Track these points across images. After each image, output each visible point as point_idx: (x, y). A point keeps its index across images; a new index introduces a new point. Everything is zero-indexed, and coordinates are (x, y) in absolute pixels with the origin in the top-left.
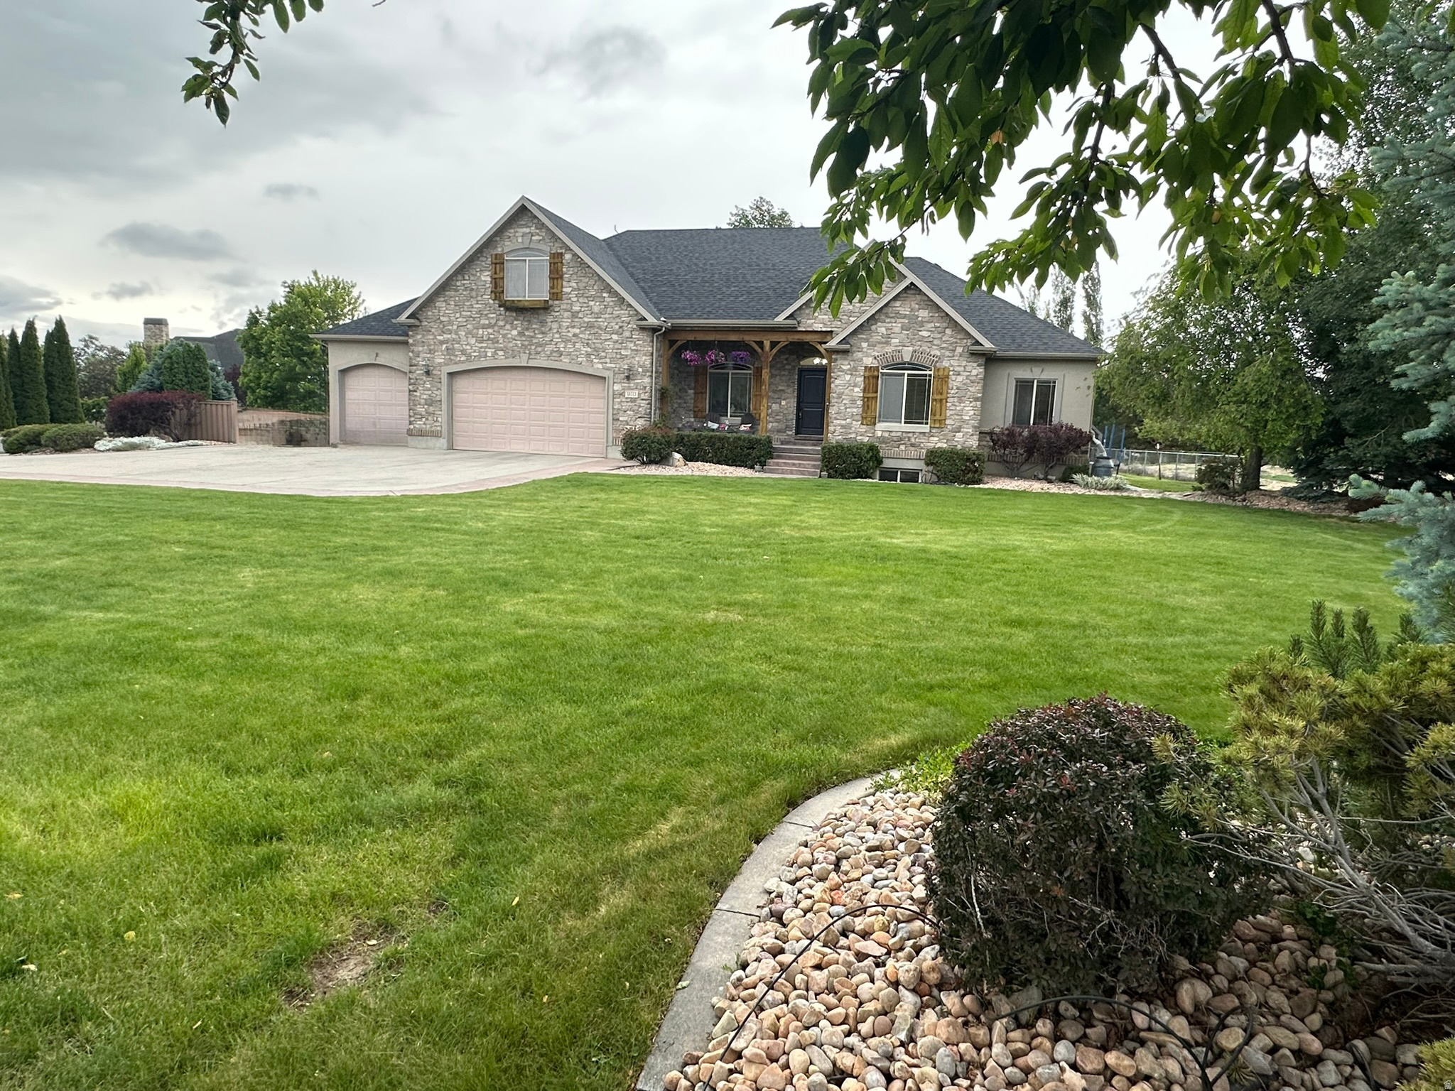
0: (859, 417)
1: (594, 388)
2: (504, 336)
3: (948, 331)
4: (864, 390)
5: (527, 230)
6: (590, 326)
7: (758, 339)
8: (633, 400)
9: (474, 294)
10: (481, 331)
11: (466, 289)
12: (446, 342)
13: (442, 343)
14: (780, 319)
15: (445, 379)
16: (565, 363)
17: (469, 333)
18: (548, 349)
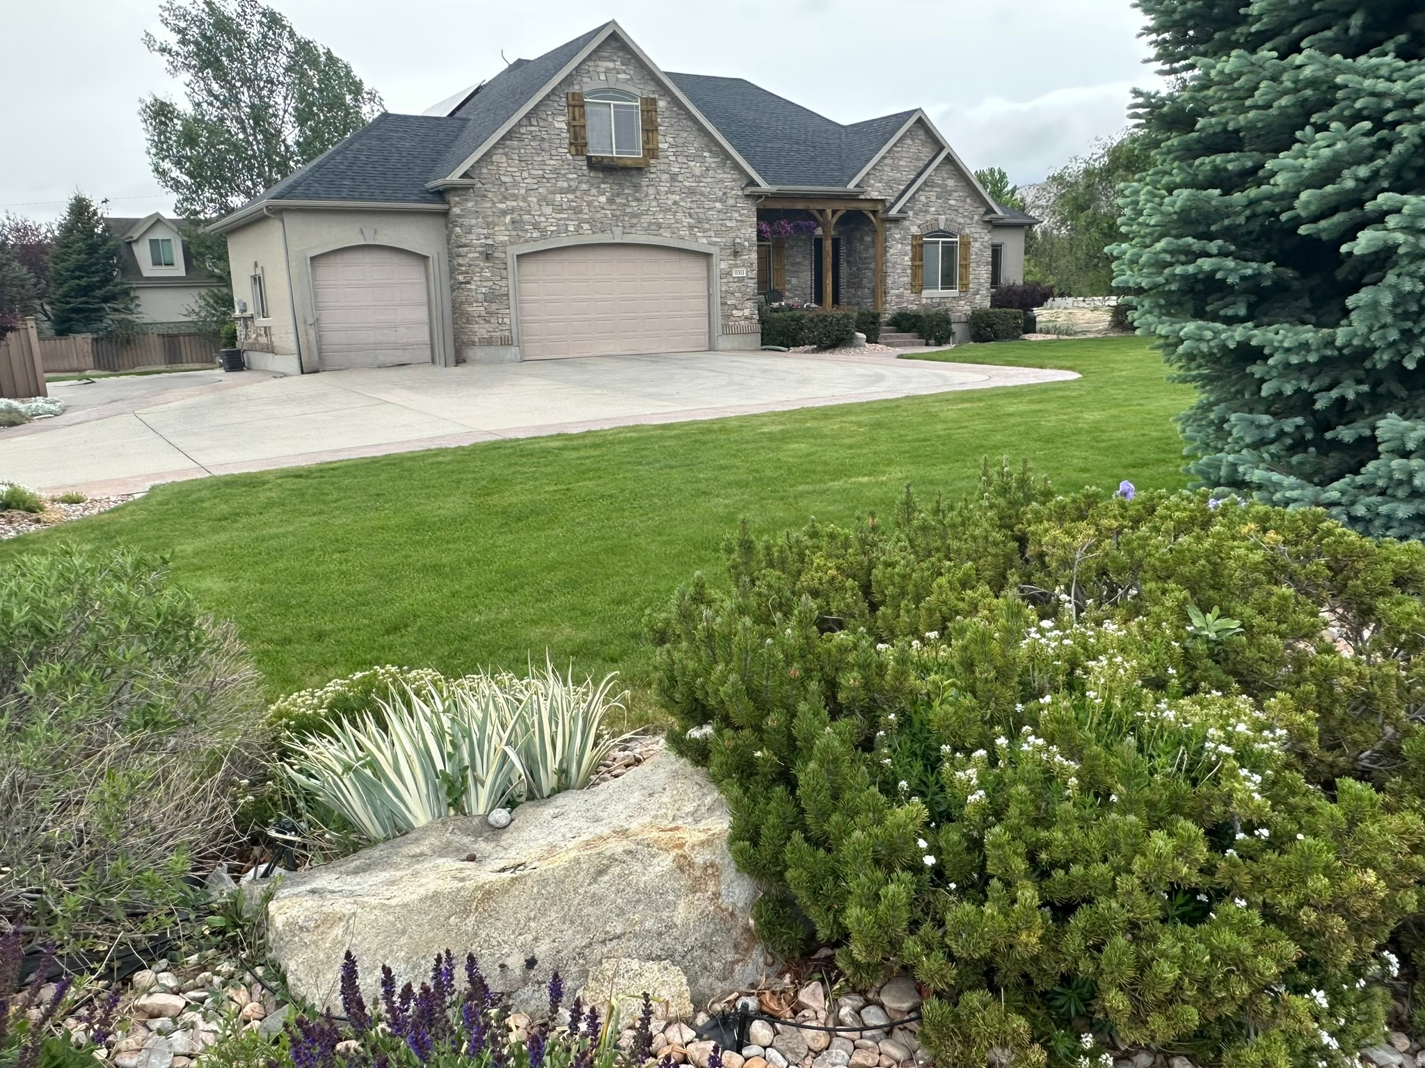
0: (908, 286)
1: (695, 268)
2: (589, 204)
3: (968, 200)
4: (913, 259)
5: (611, 65)
6: (691, 192)
7: (819, 207)
8: (741, 280)
9: (546, 145)
10: (558, 197)
11: (534, 139)
12: (512, 211)
13: (504, 213)
14: (851, 186)
15: (511, 261)
16: (665, 239)
17: (544, 200)
18: (645, 220)
